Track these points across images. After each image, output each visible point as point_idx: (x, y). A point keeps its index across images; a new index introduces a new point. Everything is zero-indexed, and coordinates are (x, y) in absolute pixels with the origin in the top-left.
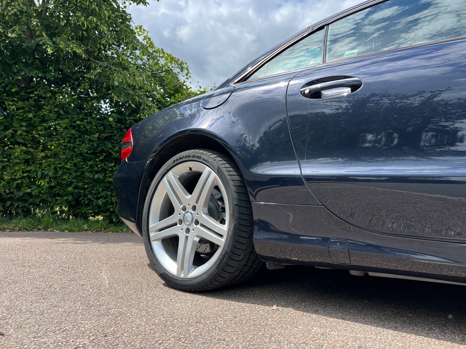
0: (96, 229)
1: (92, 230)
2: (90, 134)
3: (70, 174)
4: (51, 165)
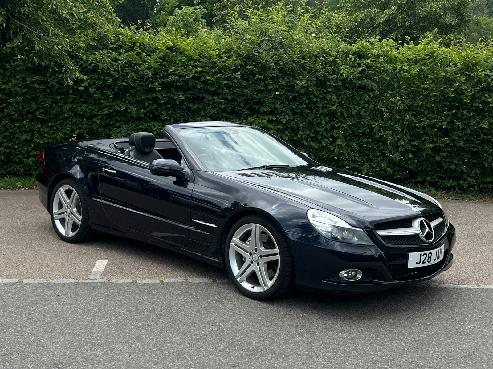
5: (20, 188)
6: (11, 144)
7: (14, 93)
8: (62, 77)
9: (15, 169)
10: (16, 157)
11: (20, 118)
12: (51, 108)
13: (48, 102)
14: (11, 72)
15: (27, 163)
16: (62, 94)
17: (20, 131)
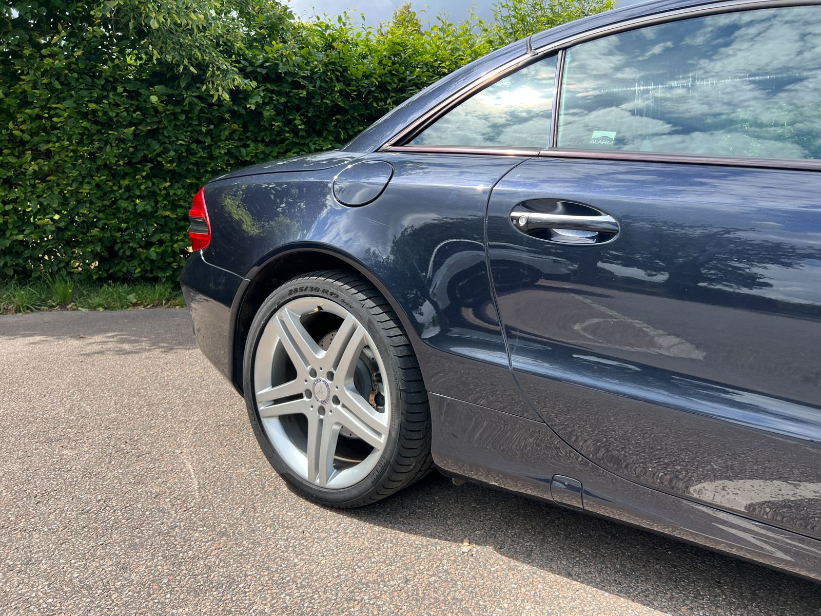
0: (152, 301)
1: (146, 304)
2: (118, 127)
3: (91, 203)
4: (53, 186)
5: (135, 305)
6: (113, 222)
7: (115, 120)
8: (207, 90)
9: (124, 270)
10: (126, 247)
11: (128, 170)
12: (189, 150)
13: (183, 138)
14: (107, 80)
15: (146, 258)
16: (210, 122)
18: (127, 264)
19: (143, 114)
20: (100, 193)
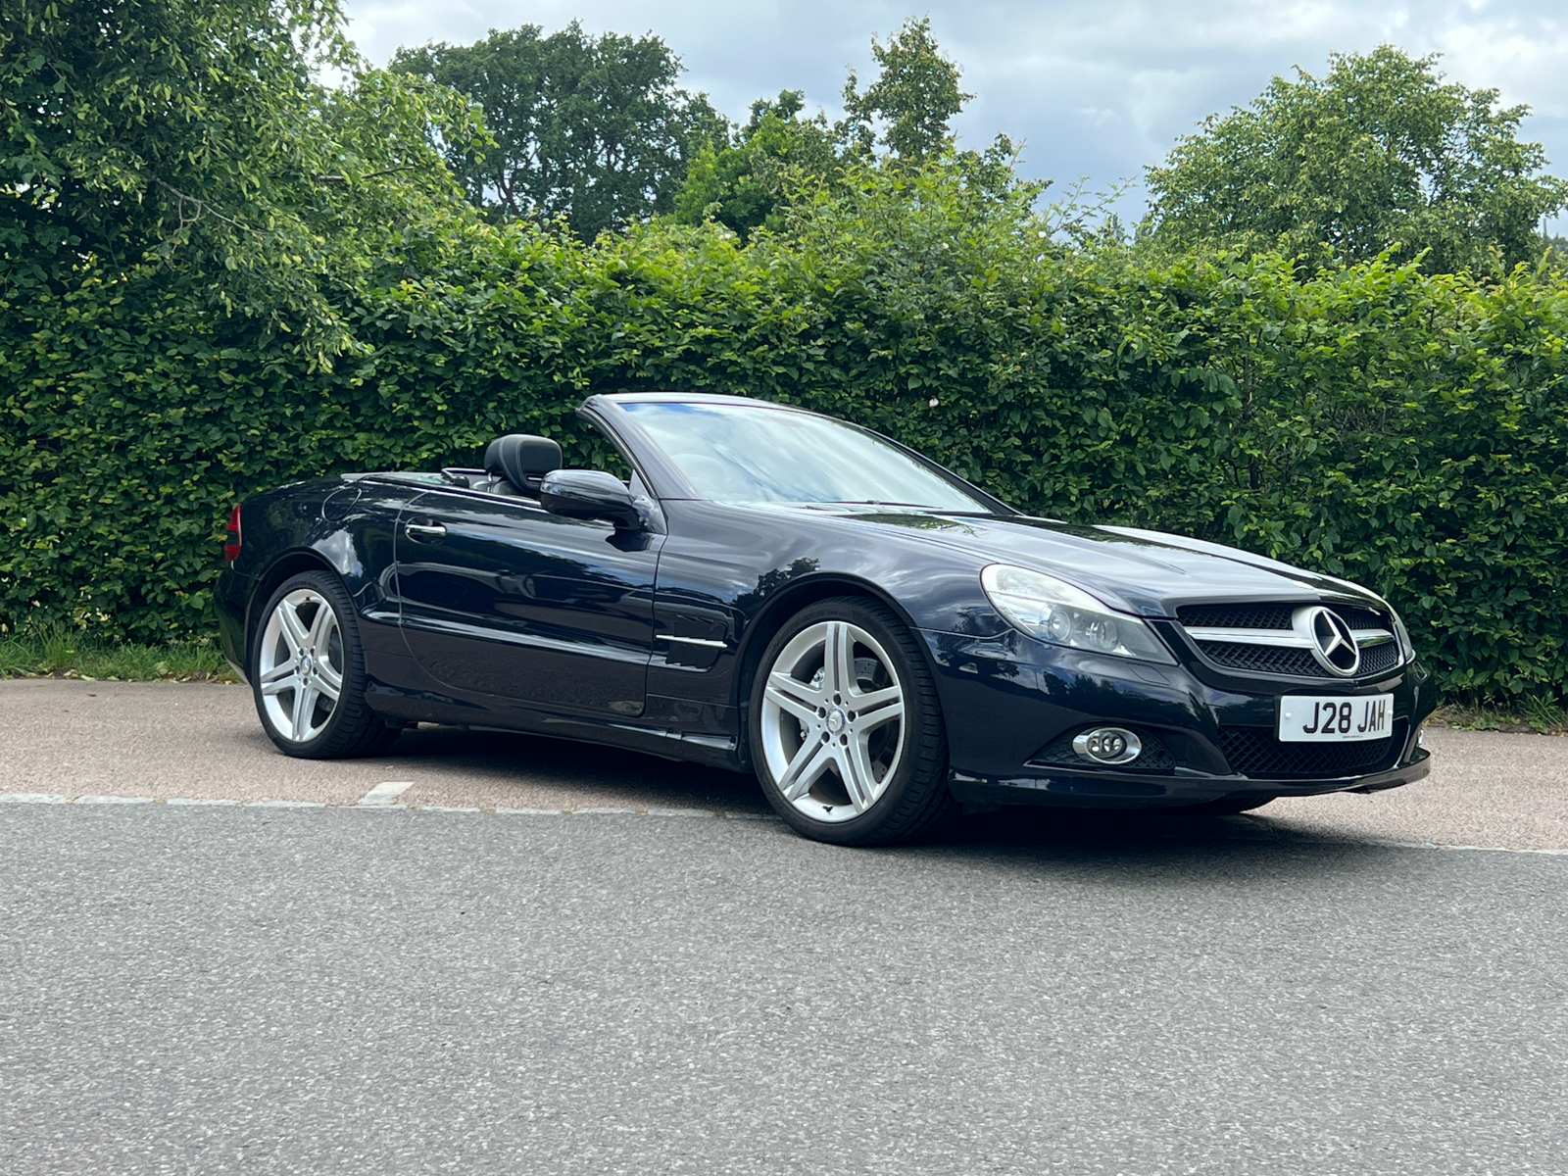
0: (191, 672)
1: (180, 676)
5: (165, 677)
6: (144, 549)
7: (160, 396)
8: (301, 353)
9: (153, 626)
10: (158, 589)
11: (173, 471)
12: (266, 443)
13: (257, 425)
14: (152, 337)
15: (188, 606)
16: (300, 400)
17: (172, 512)
18: (157, 617)
19: (202, 388)
20: (126, 505)
